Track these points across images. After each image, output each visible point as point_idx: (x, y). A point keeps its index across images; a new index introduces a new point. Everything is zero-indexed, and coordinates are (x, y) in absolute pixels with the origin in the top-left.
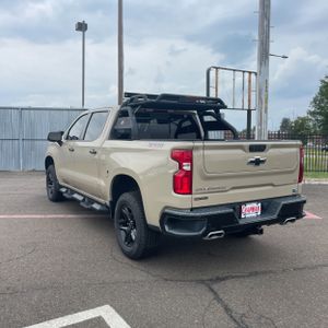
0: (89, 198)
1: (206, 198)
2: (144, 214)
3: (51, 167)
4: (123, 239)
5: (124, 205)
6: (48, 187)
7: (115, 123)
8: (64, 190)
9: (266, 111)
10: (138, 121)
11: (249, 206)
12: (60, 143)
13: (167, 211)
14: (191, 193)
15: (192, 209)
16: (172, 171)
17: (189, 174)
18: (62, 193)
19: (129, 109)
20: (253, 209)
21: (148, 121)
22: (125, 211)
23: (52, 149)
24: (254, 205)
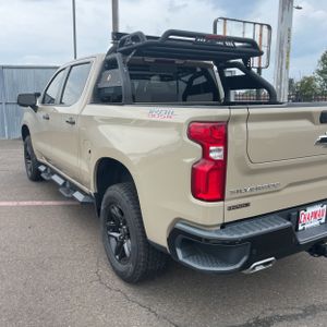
0: (71, 183)
2: (141, 222)
3: (27, 138)
4: (114, 249)
5: (112, 202)
6: (27, 163)
7: (100, 78)
8: (42, 168)
9: (287, 67)
10: (132, 77)
11: (310, 210)
12: (35, 108)
13: (179, 225)
14: (222, 199)
15: (223, 226)
16: (190, 161)
17: (221, 167)
18: (40, 172)
19: (118, 56)
20: (315, 214)
21: (147, 77)
22: (115, 211)
23: (27, 116)
24: (317, 208)
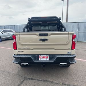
1: (23, 51)
11: (42, 56)
14: (16, 49)
17: (15, 43)
20: (45, 57)
